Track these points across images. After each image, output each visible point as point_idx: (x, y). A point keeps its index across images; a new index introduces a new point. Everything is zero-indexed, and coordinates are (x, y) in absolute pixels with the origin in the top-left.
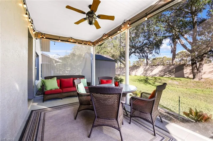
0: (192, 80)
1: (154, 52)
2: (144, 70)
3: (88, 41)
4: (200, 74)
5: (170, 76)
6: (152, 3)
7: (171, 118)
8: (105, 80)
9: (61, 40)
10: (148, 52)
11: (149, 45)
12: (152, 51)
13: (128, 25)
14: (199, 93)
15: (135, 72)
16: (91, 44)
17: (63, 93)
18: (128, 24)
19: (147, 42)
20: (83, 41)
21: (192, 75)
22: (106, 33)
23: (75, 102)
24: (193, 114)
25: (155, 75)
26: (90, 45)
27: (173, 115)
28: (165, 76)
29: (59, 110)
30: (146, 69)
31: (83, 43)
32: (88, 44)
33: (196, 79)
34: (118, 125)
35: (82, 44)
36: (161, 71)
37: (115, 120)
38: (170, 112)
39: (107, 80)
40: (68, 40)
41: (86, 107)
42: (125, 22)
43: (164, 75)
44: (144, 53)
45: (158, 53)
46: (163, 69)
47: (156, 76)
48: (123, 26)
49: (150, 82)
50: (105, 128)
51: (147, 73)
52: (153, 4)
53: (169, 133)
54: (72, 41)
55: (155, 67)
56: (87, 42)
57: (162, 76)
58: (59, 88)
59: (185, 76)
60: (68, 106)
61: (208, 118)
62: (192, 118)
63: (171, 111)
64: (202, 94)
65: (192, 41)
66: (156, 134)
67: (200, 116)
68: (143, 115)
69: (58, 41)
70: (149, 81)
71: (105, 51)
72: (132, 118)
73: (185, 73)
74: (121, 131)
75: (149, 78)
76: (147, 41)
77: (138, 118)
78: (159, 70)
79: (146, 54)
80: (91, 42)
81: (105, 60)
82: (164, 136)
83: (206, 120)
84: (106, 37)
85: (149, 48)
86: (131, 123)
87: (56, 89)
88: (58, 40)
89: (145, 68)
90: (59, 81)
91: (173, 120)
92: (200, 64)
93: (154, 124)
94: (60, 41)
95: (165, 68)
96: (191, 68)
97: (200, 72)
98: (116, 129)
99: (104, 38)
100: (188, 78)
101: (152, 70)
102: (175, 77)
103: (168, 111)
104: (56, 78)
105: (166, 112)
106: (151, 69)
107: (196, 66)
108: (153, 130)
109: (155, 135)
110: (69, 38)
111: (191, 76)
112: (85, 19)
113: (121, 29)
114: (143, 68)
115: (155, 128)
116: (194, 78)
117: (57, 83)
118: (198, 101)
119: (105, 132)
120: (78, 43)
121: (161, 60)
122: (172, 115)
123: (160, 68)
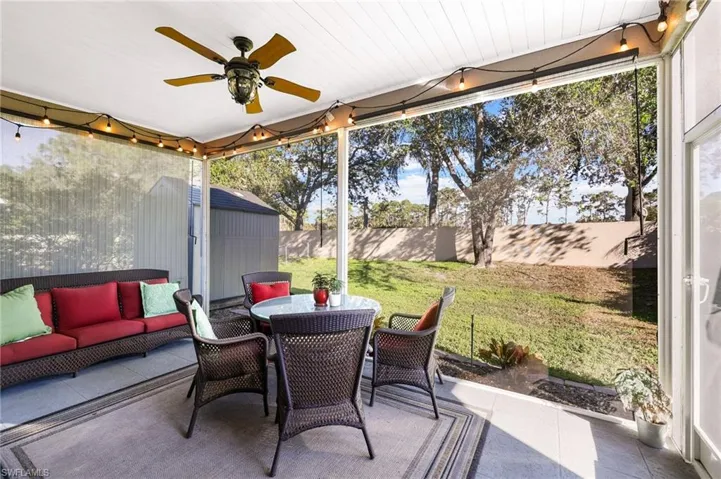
0: (473, 267)
1: (382, 185)
2: (356, 240)
3: (182, 138)
4: (489, 251)
5: (424, 258)
6: (416, 79)
7: (454, 370)
8: (265, 285)
9: (53, 121)
10: (365, 184)
11: (371, 165)
12: (378, 183)
13: (350, 121)
14: (491, 300)
15: (330, 247)
16: (195, 150)
17: (78, 348)
18: (351, 116)
19: (364, 155)
20: (160, 136)
21: (473, 254)
22: (263, 125)
23: (149, 377)
24: (499, 352)
25: (387, 256)
26: (192, 154)
27: (458, 361)
28: (413, 259)
29: (86, 421)
30: (361, 239)
31: (161, 145)
32: (180, 150)
33: (481, 266)
34: (358, 413)
35: (155, 145)
36: (402, 246)
37: (348, 403)
38: (450, 356)
39: (271, 283)
40: (92, 126)
41: (230, 383)
42: (337, 107)
43: (411, 256)
44: (356, 189)
45: (393, 192)
46: (408, 237)
47: (391, 260)
48: (330, 117)
49: (377, 278)
50: (309, 436)
51: (365, 250)
52: (421, 81)
53: (461, 404)
54: (108, 130)
55: (388, 234)
56: (177, 139)
57: (406, 260)
58: (48, 330)
59: (459, 258)
60: (125, 398)
61: (525, 355)
62: (494, 362)
63: (450, 352)
64: (496, 302)
65: (473, 169)
66: (440, 416)
67: (511, 352)
68: (409, 375)
69: (37, 124)
70: (370, 274)
71: (223, 172)
72: (376, 390)
73: (458, 249)
74: (367, 428)
75: (372, 265)
76: (364, 152)
77: (384, 387)
78: (398, 242)
79: (360, 190)
80: (196, 144)
81: (244, 211)
82: (453, 414)
83: (520, 362)
84: (263, 138)
85: (369, 175)
86: (375, 404)
87: (37, 339)
88: (39, 118)
89: (360, 236)
90: (47, 298)
91: (461, 372)
92: (489, 228)
93: (435, 395)
94: (47, 122)
95: (412, 236)
96: (470, 237)
97: (487, 247)
98: (354, 426)
99: (255, 139)
100: (463, 261)
101: (379, 243)
102: (437, 261)
103: (444, 353)
104: (29, 290)
105: (440, 358)
106: (374, 239)
107: (481, 233)
108: (432, 408)
109: (437, 417)
110: (98, 117)
111: (471, 257)
112: (216, 77)
113: (326, 124)
114: (353, 234)
115: (437, 401)
116: (475, 264)
117: (40, 307)
118: (493, 320)
119: (313, 446)
120: (141, 141)
121: (397, 209)
122: (455, 361)
123: (400, 235)
